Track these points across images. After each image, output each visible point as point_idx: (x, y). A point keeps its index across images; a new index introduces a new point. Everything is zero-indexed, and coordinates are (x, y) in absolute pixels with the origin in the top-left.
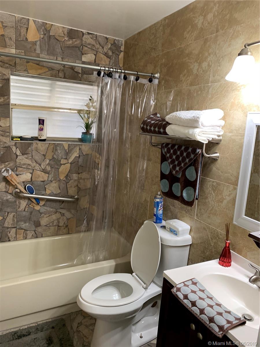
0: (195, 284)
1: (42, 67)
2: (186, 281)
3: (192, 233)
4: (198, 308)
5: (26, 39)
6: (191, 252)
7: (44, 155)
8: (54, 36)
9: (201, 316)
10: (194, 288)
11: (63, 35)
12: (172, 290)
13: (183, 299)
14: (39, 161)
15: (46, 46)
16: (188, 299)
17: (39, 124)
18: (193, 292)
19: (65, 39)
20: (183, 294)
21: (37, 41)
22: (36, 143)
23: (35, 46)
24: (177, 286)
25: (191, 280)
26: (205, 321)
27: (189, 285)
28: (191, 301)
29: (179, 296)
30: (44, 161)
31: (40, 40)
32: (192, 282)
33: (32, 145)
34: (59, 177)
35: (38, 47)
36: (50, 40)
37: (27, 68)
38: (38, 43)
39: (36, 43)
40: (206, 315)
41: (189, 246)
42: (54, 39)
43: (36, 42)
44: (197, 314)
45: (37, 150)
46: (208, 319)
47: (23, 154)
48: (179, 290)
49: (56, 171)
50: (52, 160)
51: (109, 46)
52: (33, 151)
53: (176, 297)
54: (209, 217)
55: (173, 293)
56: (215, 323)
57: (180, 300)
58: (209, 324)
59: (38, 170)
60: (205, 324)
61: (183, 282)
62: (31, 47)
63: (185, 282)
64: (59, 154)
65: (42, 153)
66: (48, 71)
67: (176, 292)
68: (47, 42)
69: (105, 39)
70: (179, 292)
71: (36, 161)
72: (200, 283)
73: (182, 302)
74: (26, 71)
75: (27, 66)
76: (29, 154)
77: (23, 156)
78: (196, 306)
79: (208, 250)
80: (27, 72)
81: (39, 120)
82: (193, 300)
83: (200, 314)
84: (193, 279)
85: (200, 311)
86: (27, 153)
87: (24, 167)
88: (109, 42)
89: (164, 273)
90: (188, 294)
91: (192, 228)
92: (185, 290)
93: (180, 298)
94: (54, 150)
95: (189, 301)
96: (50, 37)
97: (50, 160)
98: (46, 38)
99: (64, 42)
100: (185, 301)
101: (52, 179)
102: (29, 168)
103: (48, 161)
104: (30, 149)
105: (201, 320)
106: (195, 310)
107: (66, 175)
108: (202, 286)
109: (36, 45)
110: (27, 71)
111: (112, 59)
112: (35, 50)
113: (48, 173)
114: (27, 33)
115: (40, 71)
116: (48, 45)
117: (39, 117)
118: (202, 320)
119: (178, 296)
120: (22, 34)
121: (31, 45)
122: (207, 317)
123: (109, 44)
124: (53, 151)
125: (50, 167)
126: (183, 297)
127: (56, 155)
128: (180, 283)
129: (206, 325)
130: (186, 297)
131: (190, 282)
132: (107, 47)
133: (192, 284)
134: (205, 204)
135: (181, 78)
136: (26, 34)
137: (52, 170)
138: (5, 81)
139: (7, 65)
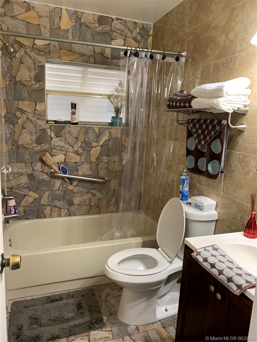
0: (216, 249)
1: (74, 54)
2: (207, 247)
3: (218, 209)
4: (217, 269)
5: (60, 27)
6: (217, 228)
7: (76, 138)
8: (85, 23)
9: (219, 277)
10: (214, 253)
11: (93, 22)
12: (192, 254)
13: (203, 262)
14: (72, 143)
15: (77, 34)
16: (208, 262)
17: (72, 108)
18: (212, 255)
19: (95, 26)
20: (203, 258)
21: (70, 29)
22: (69, 126)
23: (68, 34)
24: (197, 251)
25: (212, 246)
26: (224, 281)
27: (209, 250)
28: (210, 264)
29: (199, 259)
30: (76, 143)
31: (72, 28)
32: (213, 248)
33: (65, 128)
34: (90, 159)
35: (70, 35)
36: (81, 28)
37: (60, 55)
38: (70, 31)
39: (68, 31)
40: (225, 276)
41: (215, 222)
42: (85, 26)
43: (68, 29)
44: (215, 275)
45: (70, 133)
46: (226, 279)
47: (57, 137)
48: (199, 254)
49: (87, 153)
50: (84, 143)
51: (138, 31)
52: (66, 133)
53: (196, 260)
54: (235, 191)
55: (193, 257)
56: (233, 282)
57: (199, 263)
58: (227, 283)
59: (71, 152)
60: (223, 283)
61: (204, 248)
62: (63, 35)
63: (205, 247)
64: (90, 137)
65: (75, 136)
66: (80, 57)
67: (196, 256)
68: (79, 30)
69: (134, 24)
70: (199, 256)
71: (69, 144)
72: (221, 249)
73: (201, 265)
74: (59, 58)
75: (60, 53)
76: (63, 136)
77: (57, 138)
78: (215, 268)
79: (234, 225)
80: (60, 59)
81: (72, 104)
82: (212, 262)
83: (219, 275)
84: (214, 245)
85: (218, 272)
86: (61, 135)
87: (58, 148)
88: (138, 26)
89: (186, 240)
90: (207, 258)
91: (218, 204)
92: (205, 254)
93: (200, 261)
94: (86, 133)
95: (208, 263)
96: (81, 24)
97: (82, 143)
98: (77, 25)
99: (94, 28)
100: (205, 264)
101: (83, 161)
102: (62, 149)
103: (80, 144)
104: (63, 131)
105: (219, 280)
106: (214, 272)
107: (97, 157)
108: (223, 252)
109: (68, 33)
110: (61, 58)
111: (141, 43)
112: (67, 37)
113: (81, 155)
114: (60, 22)
115: (72, 58)
116: (80, 32)
117: (71, 102)
118: (221, 280)
119: (197, 259)
120: (56, 23)
121: (63, 33)
122: (225, 277)
123: (138, 28)
124: (84, 134)
125: (82, 149)
126: (202, 260)
127: (87, 138)
128: (201, 248)
129: (224, 285)
130: (205, 260)
131: (212, 248)
132: (135, 32)
133: (213, 250)
134: (231, 178)
135: (207, 53)
136: (59, 23)
137: (84, 152)
138: (41, 68)
139: (43, 53)
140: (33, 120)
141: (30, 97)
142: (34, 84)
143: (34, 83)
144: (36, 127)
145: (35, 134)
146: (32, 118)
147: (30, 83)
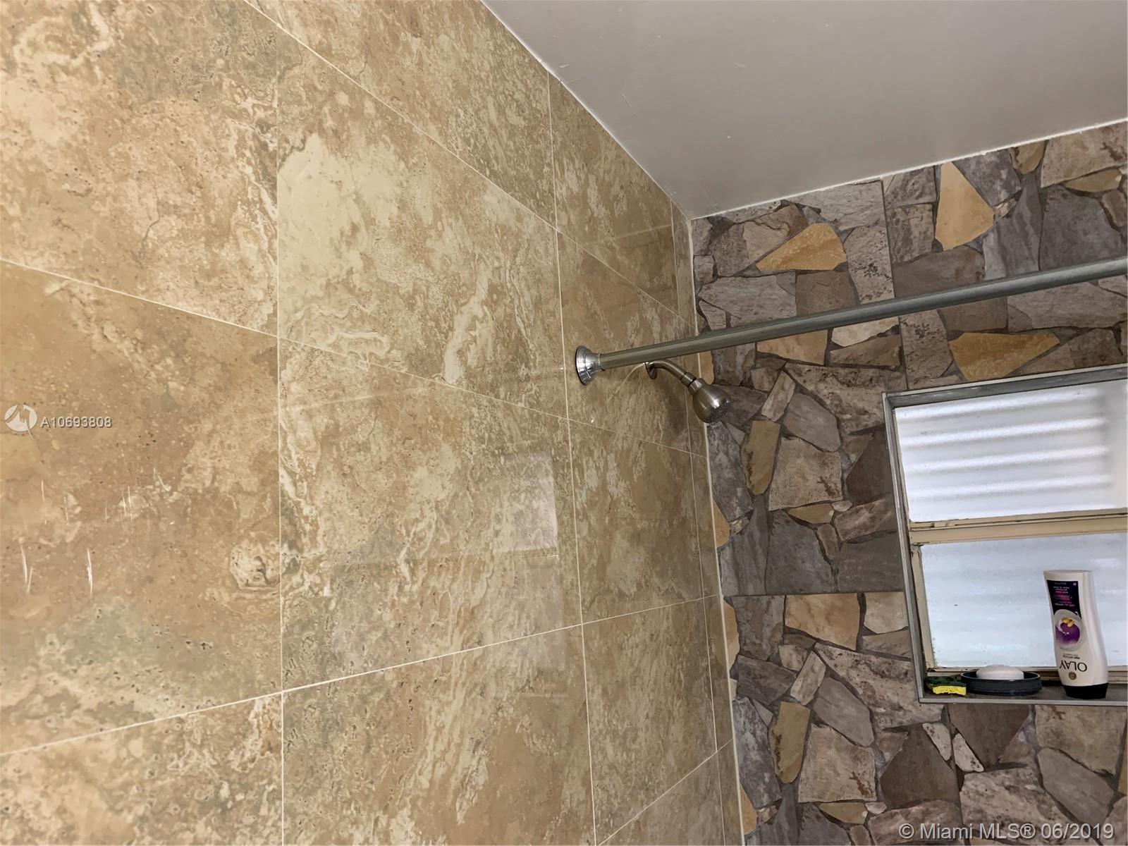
1: (1024, 337)
5: (937, 245)
7: (1106, 775)
8: (1063, 184)
11: (1111, 164)
14: (1083, 809)
15: (1028, 244)
17: (1055, 609)
21: (985, 236)
22: (1053, 706)
23: (978, 261)
31: (997, 228)
33: (1030, 717)
35: (992, 263)
36: (1043, 210)
37: (953, 361)
38: (991, 241)
39: (981, 246)
42: (1065, 196)
43: (979, 241)
45: (1061, 746)
47: (988, 768)
52: (1038, 749)
62: (958, 272)
65: (1097, 765)
66: (1060, 345)
68: (1032, 224)
71: (1064, 809)
74: (951, 374)
75: (951, 354)
76: (1023, 766)
77: (989, 774)
80: (955, 378)
81: (1051, 585)
86: (1011, 760)
96: (1042, 197)
98: (1023, 207)
104: (1021, 737)
109: (982, 253)
110: (957, 372)
112: (978, 272)
114: (934, 223)
115: (1019, 357)
116: (1040, 231)
120: (916, 233)
121: (957, 264)
136: (931, 230)
138: (870, 437)
139: (871, 373)
140: (856, 680)
141: (835, 572)
142: (844, 515)
143: (845, 509)
144: (872, 714)
145: (870, 750)
146: (853, 673)
147: (827, 513)
